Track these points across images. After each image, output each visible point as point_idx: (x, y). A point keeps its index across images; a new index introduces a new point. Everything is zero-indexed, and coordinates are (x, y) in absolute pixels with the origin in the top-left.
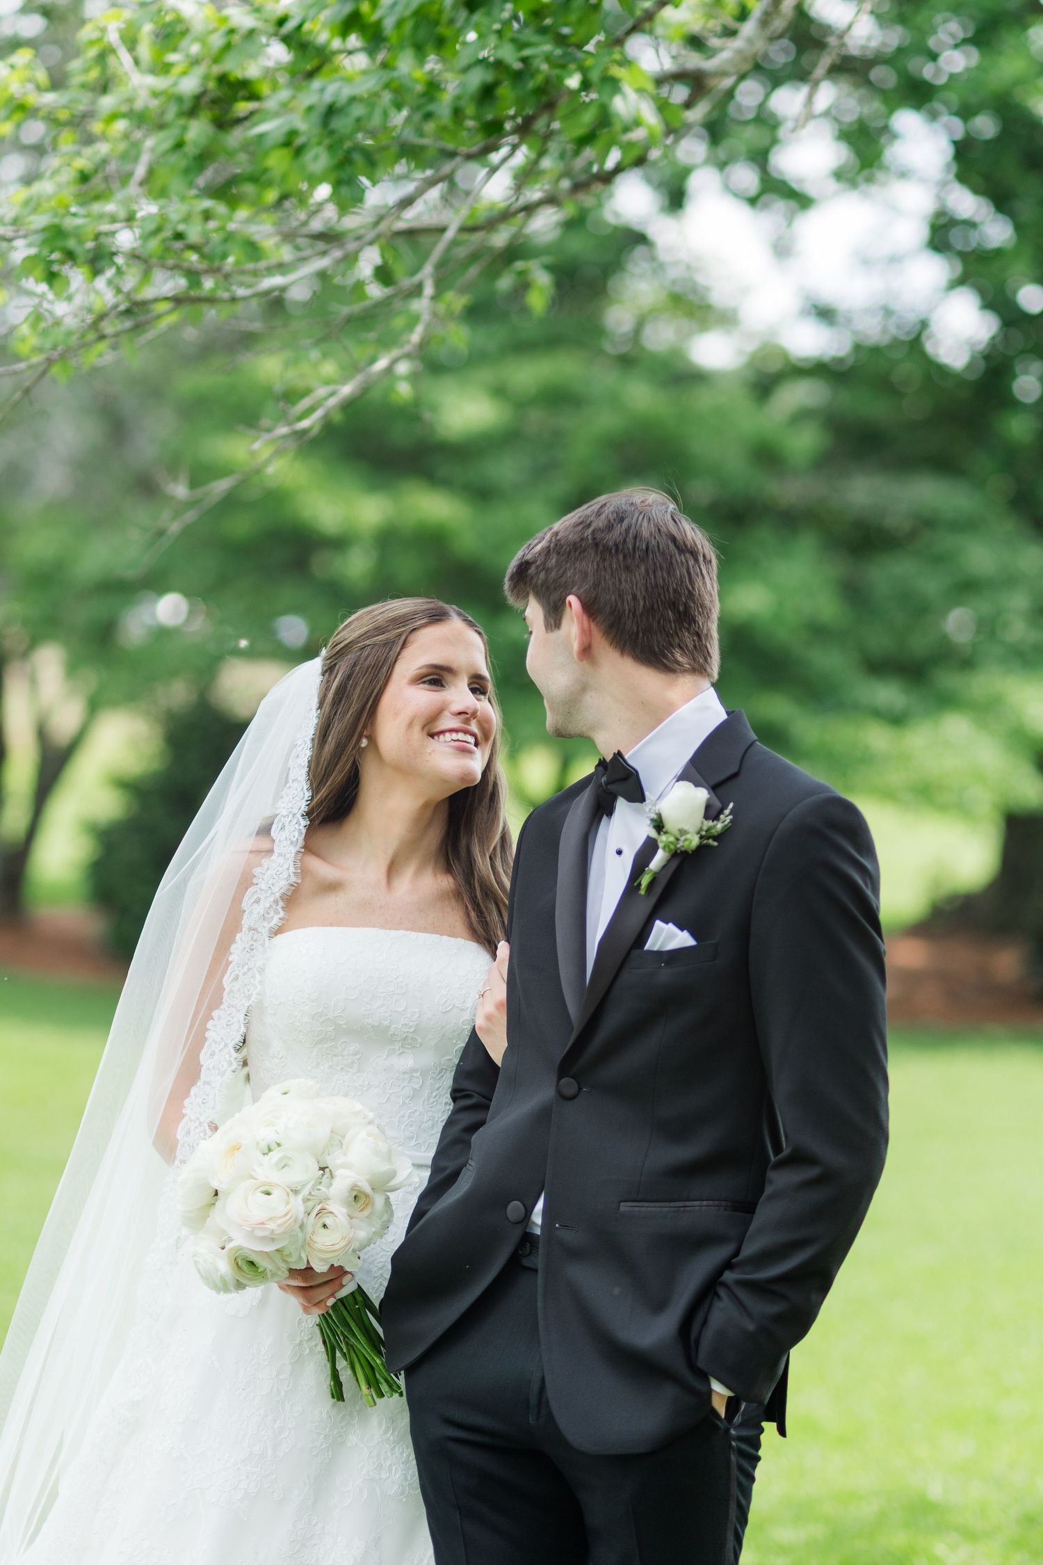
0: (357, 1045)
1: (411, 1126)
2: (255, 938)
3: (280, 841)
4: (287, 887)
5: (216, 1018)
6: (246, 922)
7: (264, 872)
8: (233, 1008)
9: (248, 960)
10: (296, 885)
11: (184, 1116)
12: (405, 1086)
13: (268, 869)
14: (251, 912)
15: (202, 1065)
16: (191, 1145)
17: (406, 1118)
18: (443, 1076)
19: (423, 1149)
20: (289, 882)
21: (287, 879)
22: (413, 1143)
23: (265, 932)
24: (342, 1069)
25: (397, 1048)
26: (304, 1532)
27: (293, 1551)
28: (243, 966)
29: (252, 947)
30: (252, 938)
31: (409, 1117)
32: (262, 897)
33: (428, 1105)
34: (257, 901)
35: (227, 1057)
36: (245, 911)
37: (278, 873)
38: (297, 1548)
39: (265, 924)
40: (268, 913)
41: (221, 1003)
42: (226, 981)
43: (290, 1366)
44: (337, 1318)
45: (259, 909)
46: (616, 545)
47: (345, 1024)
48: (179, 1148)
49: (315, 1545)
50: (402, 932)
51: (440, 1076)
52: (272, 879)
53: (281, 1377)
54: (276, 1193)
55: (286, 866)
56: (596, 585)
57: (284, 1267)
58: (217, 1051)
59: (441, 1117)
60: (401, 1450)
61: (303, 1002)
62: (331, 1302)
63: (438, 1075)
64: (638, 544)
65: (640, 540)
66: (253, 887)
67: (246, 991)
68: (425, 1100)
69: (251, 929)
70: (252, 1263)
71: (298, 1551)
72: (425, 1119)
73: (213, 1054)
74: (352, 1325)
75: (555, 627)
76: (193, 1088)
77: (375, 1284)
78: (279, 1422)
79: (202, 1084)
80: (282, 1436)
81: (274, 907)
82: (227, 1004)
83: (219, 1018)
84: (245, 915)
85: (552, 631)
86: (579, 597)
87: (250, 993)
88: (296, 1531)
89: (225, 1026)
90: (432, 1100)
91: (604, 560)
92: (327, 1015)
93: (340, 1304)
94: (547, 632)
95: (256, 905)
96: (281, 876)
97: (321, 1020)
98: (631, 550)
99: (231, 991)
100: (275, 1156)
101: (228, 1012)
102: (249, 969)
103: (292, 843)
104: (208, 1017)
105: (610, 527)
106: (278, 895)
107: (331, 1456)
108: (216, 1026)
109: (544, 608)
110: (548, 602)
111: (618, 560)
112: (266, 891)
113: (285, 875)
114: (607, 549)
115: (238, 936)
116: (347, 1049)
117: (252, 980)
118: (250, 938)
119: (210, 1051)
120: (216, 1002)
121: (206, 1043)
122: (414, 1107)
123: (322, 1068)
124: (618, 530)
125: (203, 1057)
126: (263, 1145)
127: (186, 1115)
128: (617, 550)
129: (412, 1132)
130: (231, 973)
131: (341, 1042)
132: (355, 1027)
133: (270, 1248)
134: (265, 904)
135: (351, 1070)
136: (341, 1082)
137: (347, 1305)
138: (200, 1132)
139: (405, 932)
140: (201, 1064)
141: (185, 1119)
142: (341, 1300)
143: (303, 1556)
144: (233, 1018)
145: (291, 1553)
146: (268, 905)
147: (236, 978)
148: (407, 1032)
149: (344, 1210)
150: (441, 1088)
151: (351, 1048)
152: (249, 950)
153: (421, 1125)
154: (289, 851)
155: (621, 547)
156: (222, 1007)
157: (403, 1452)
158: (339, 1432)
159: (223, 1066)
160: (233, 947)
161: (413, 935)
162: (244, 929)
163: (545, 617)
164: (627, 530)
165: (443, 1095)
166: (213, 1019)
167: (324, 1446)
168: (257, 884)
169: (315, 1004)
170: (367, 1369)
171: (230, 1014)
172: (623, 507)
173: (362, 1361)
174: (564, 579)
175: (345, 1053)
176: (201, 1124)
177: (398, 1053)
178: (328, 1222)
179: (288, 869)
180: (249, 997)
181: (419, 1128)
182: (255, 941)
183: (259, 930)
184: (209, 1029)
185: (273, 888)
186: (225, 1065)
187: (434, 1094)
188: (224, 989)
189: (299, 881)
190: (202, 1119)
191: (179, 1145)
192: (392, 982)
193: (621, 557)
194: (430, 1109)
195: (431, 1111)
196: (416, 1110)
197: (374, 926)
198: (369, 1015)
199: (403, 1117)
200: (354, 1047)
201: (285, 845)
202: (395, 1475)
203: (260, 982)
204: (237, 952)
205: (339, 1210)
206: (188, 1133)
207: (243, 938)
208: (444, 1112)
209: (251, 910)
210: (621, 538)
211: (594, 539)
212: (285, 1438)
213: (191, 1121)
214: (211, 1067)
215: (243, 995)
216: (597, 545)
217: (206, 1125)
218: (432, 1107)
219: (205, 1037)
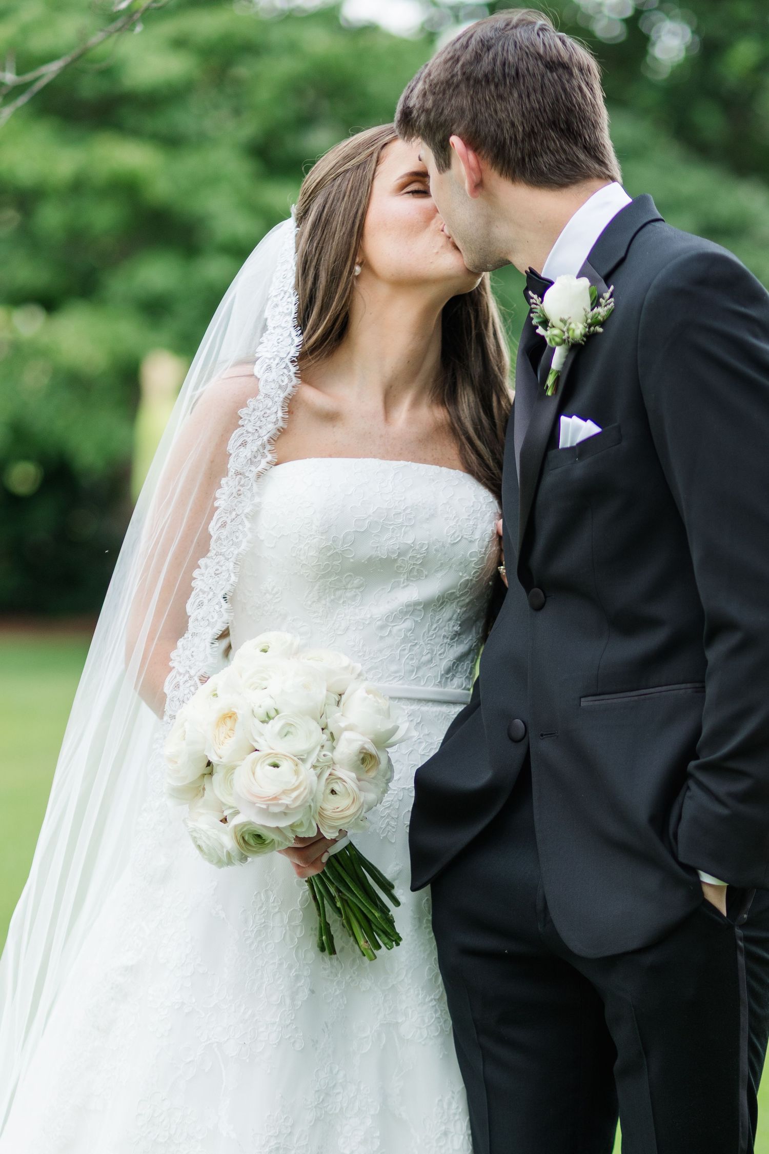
0: (362, 578)
1: (412, 659)
2: (242, 482)
3: (266, 381)
4: (274, 431)
5: (203, 567)
6: (233, 465)
7: (250, 413)
8: (221, 556)
9: (236, 506)
10: (282, 430)
11: (172, 669)
12: (407, 619)
13: (254, 410)
14: (237, 455)
15: (190, 616)
16: (181, 699)
17: (406, 652)
18: (443, 608)
19: (422, 683)
20: (277, 426)
21: (275, 423)
22: (413, 677)
23: (252, 476)
24: (344, 602)
25: (402, 580)
26: (327, 1081)
27: (319, 1101)
28: (231, 512)
29: (239, 493)
30: (239, 482)
31: (410, 650)
32: (249, 440)
33: (428, 637)
34: (244, 444)
35: (217, 607)
36: (231, 454)
37: (266, 415)
38: (322, 1097)
39: (253, 468)
40: (255, 457)
41: (208, 551)
42: (213, 527)
43: (301, 912)
44: (332, 874)
45: (246, 452)
46: (486, 76)
47: (352, 558)
48: (167, 702)
49: (338, 1093)
50: (402, 463)
51: (441, 607)
52: (259, 421)
53: (293, 924)
54: (286, 766)
55: (274, 409)
56: (474, 119)
57: (291, 836)
58: (206, 601)
59: (439, 650)
60: (416, 992)
61: (311, 535)
62: (325, 859)
63: (439, 607)
64: (507, 70)
65: (509, 67)
66: (238, 429)
67: (234, 539)
68: (425, 632)
69: (237, 473)
70: (259, 836)
71: (323, 1100)
72: (424, 653)
73: (201, 604)
74: (348, 880)
75: (446, 166)
76: (181, 640)
77: (382, 824)
78: (294, 970)
79: (190, 637)
80: (299, 984)
81: (261, 451)
82: (215, 552)
83: (207, 567)
84: (232, 459)
85: (444, 171)
86: (460, 136)
87: (238, 540)
88: (319, 1080)
89: (213, 575)
90: (431, 633)
91: (477, 93)
92: (335, 549)
93: (334, 861)
94: (440, 173)
95: (242, 449)
96: (268, 419)
97: (328, 554)
98: (501, 78)
99: (219, 538)
100: (276, 725)
101: (216, 561)
102: (237, 515)
103: (280, 387)
104: (195, 566)
105: (478, 57)
106: (265, 438)
107: (346, 1002)
108: (202, 575)
109: (433, 149)
110: (435, 144)
111: (490, 91)
112: (253, 434)
113: (273, 418)
114: (477, 82)
115: (223, 481)
116: (351, 582)
117: (240, 527)
118: (237, 484)
119: (198, 601)
120: (203, 548)
121: (193, 593)
122: (415, 640)
123: (323, 602)
124: (487, 59)
125: (190, 607)
126: (261, 712)
127: (174, 667)
128: (488, 82)
129: (412, 666)
130: (218, 519)
131: (345, 576)
132: (363, 561)
133: (283, 824)
134: (253, 447)
135: (353, 603)
136: (343, 615)
137: (340, 860)
138: (190, 686)
139: (406, 463)
140: (189, 614)
141: (173, 673)
142: (335, 856)
143: (328, 1106)
144: (222, 566)
145: (316, 1103)
146: (256, 449)
147: (224, 525)
148: (414, 564)
149: (353, 775)
150: (441, 620)
151: (355, 582)
152: (237, 496)
153: (421, 659)
154: (277, 395)
155: (491, 79)
156: (209, 555)
157: (418, 995)
158: (351, 977)
159: (213, 618)
160: (218, 493)
161: (415, 466)
162: (230, 474)
163: (436, 158)
164: (494, 59)
165: (442, 628)
166: (199, 567)
167: (338, 992)
168: (243, 426)
169: (324, 538)
170: (364, 923)
171: (218, 563)
172: (489, 34)
173: (357, 915)
174: (443, 118)
175: (349, 586)
176: (191, 677)
177: (402, 585)
178: (337, 788)
179: (276, 412)
180: (238, 545)
181: (419, 661)
182: (243, 486)
183: (247, 475)
184: (195, 579)
185: (260, 431)
186: (216, 616)
187: (434, 627)
188: (212, 536)
189: (285, 427)
190: (192, 672)
191: (168, 700)
192: (400, 513)
193: (492, 87)
194: (429, 642)
195: (429, 643)
196: (416, 643)
197: (375, 457)
198: (377, 547)
199: (404, 650)
200: (358, 580)
201: (273, 387)
202: (412, 1018)
203: (250, 529)
204: (222, 498)
205: (347, 775)
206: (177, 686)
207: (230, 483)
208: (442, 645)
209: (238, 453)
210: (490, 68)
211: (464, 74)
212: (302, 986)
213: (180, 674)
214: (199, 618)
215: (231, 543)
216: (468, 79)
217: (196, 679)
218: (431, 640)
219: (191, 586)
